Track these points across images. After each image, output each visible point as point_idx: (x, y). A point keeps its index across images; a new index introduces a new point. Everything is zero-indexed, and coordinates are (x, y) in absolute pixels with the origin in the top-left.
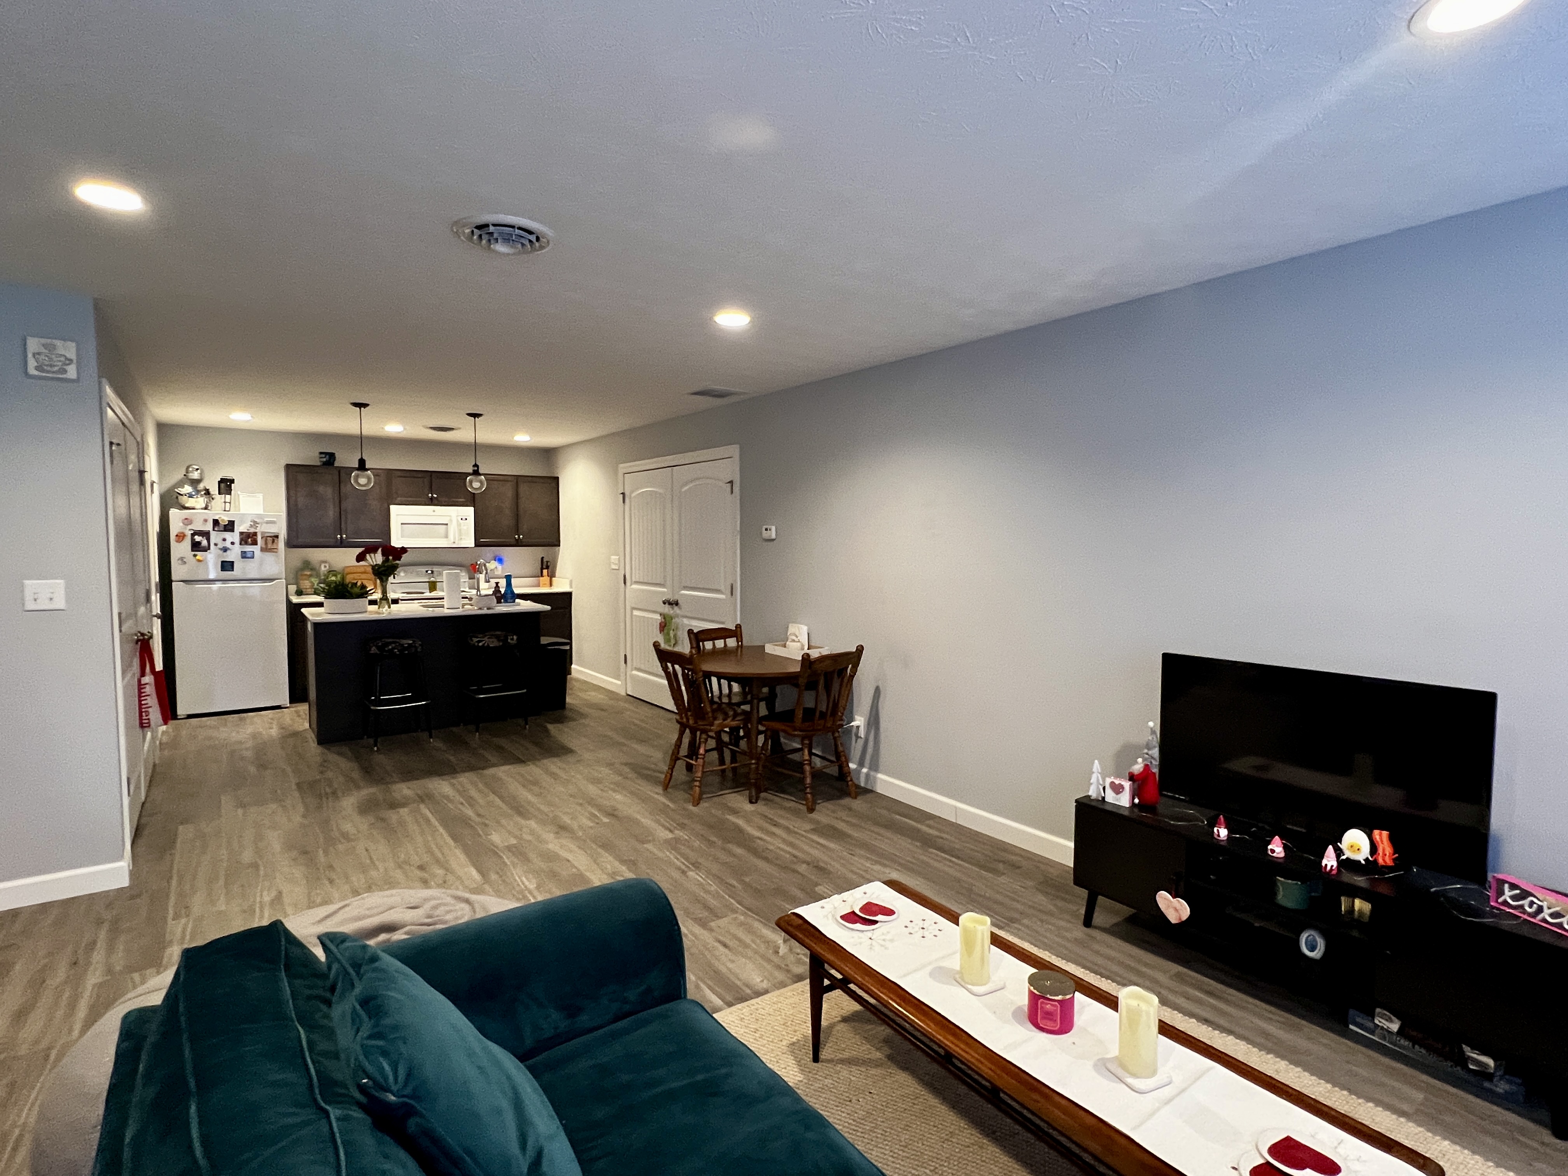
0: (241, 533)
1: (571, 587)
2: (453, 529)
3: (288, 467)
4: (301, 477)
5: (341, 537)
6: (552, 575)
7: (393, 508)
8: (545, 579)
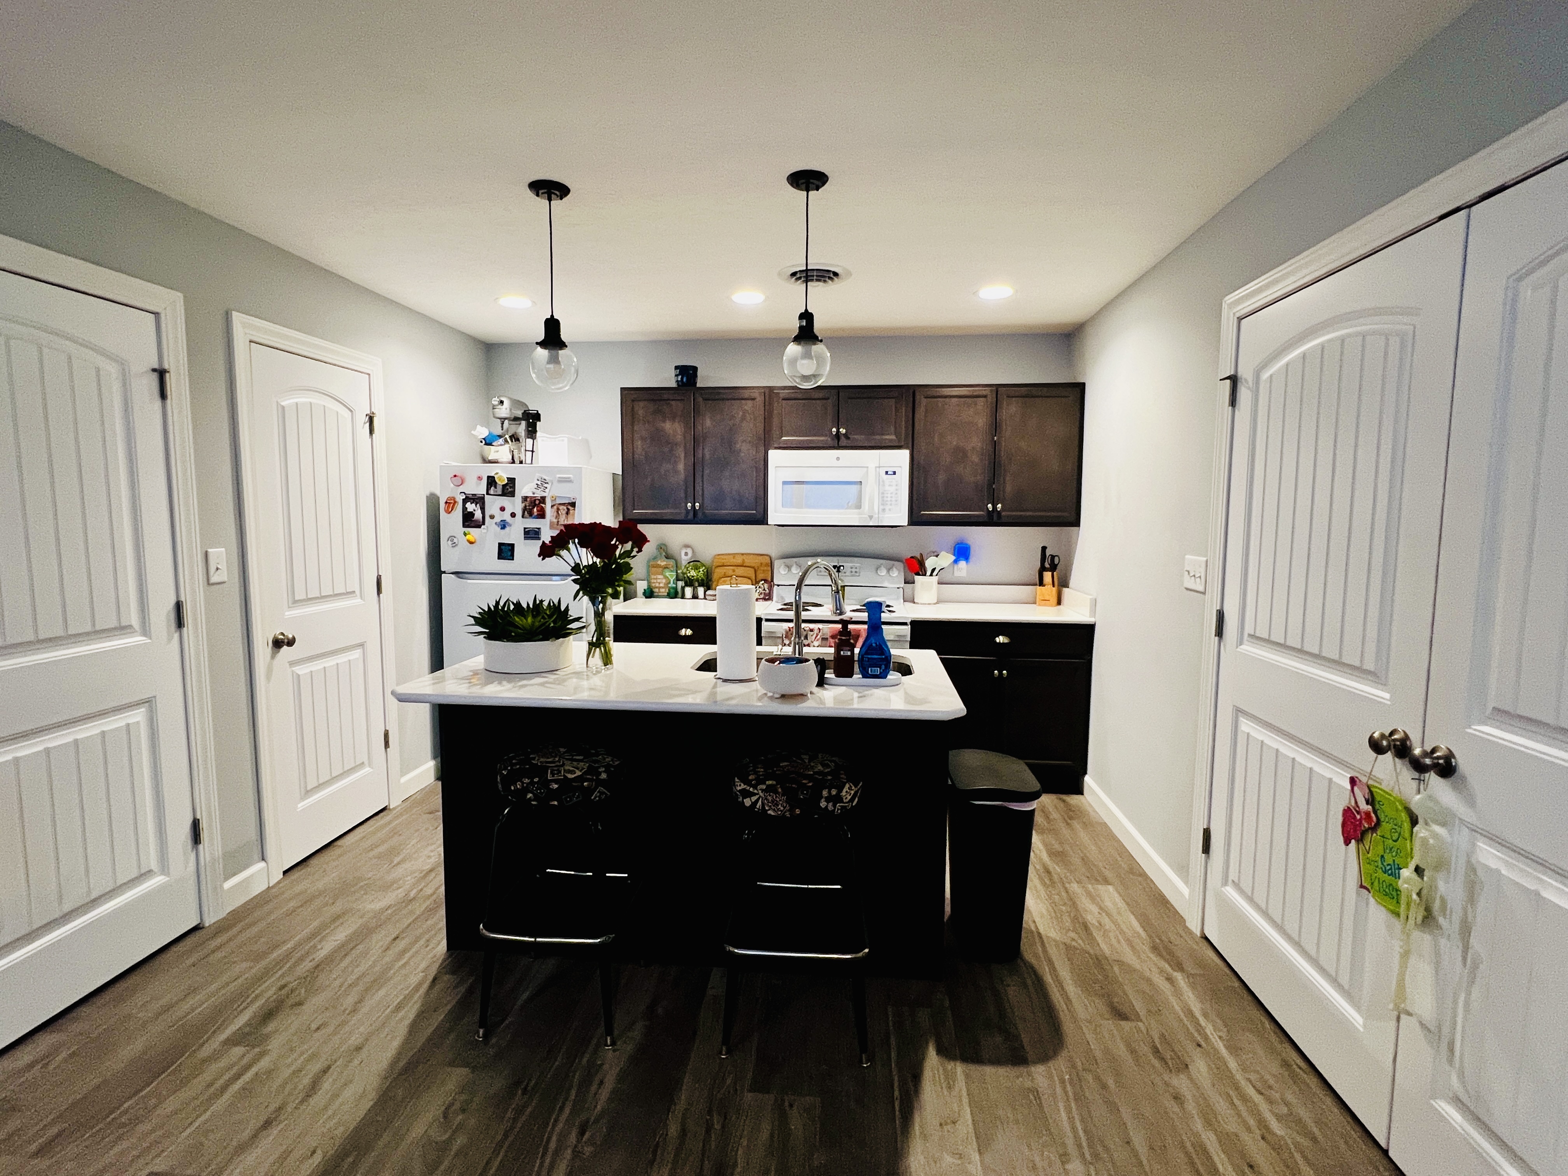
0: (525, 499)
1: (1093, 612)
2: (870, 490)
3: (626, 393)
4: (641, 409)
5: (693, 506)
6: (1063, 583)
7: (775, 456)
8: (1049, 591)
